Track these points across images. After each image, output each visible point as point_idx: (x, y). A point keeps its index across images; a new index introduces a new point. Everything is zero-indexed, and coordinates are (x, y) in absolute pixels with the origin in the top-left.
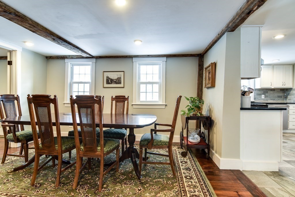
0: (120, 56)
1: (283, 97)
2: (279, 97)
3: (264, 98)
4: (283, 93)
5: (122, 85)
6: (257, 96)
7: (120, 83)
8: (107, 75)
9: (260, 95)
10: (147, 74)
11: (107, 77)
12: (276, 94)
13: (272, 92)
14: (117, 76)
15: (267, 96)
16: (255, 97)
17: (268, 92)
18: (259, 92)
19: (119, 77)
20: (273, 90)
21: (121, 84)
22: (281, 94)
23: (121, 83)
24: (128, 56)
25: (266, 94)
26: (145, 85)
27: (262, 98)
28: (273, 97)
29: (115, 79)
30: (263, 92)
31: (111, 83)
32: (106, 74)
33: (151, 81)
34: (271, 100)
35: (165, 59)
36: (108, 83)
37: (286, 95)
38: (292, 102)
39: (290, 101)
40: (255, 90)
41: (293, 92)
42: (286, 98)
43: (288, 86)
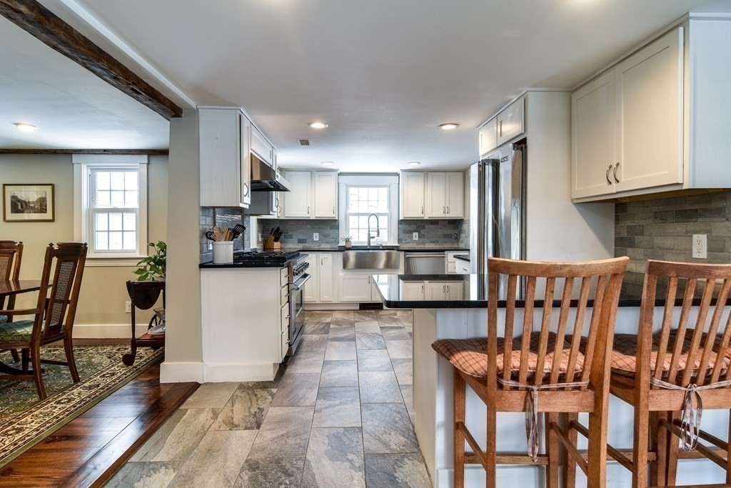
0: (39, 150)
1: (453, 237)
2: (446, 236)
3: (417, 239)
4: (454, 228)
5: (48, 216)
6: (403, 236)
7: (43, 210)
8: (12, 193)
9: (411, 232)
10: (111, 191)
11: (13, 197)
12: (441, 232)
13: (432, 226)
14: (37, 194)
15: (424, 235)
16: (400, 237)
17: (426, 226)
18: (408, 227)
19: (40, 196)
20: (434, 222)
21: (46, 212)
22: (449, 231)
23: (46, 210)
24: (57, 151)
25: (422, 231)
26: (106, 215)
27: (414, 238)
28: (435, 238)
29: (33, 202)
30: (415, 226)
31: (22, 212)
32: (10, 191)
33: (120, 206)
34: (431, 242)
35: (144, 158)
36: (15, 209)
37: (456, 232)
38: (464, 247)
39: (462, 246)
40: (401, 222)
41: (465, 227)
42: (457, 239)
43: (455, 213)
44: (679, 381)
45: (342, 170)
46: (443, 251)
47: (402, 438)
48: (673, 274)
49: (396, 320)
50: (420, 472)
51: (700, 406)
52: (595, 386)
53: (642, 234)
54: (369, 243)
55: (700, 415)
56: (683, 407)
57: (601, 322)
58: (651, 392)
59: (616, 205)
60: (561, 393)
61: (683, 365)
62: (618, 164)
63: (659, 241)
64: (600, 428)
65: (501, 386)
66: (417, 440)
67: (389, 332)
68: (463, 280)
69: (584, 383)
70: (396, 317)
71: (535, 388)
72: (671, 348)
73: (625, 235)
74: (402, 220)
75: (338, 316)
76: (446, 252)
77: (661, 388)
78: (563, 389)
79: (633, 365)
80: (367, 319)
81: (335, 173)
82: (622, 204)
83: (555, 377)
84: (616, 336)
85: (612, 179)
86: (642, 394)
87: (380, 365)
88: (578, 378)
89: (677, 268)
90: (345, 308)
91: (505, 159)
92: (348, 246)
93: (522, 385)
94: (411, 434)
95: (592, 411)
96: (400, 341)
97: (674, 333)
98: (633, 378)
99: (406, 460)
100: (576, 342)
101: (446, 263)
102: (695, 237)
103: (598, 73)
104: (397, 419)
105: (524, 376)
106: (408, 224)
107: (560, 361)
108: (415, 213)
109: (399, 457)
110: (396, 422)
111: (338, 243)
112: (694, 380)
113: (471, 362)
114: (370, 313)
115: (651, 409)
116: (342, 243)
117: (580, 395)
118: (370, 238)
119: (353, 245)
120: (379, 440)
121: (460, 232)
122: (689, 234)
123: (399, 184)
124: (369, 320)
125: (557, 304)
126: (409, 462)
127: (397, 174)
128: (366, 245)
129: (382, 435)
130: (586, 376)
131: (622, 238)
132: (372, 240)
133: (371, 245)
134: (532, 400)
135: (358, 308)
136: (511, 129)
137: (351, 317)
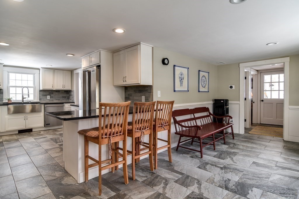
1: (66, 97)
2: (63, 97)
3: (49, 98)
4: (67, 94)
6: (42, 97)
9: (46, 95)
12: (61, 95)
13: (57, 93)
15: (53, 97)
16: (41, 98)
17: (54, 93)
18: (45, 93)
20: (58, 91)
22: (65, 95)
25: (52, 95)
27: (48, 98)
28: (58, 98)
30: (48, 93)
34: (56, 100)
37: (68, 95)
38: (72, 102)
39: (71, 101)
40: (41, 91)
41: (72, 93)
42: (68, 98)
43: (68, 88)
44: (140, 130)
45: (5, 64)
46: (63, 103)
47: (60, 172)
48: (139, 105)
49: (42, 135)
50: (71, 179)
51: (144, 135)
52: (124, 134)
53: (131, 96)
54: (23, 100)
55: (144, 137)
56: (141, 135)
57: (125, 117)
58: (135, 133)
59: (125, 88)
60: (117, 137)
61: (141, 126)
62: (126, 77)
63: (135, 98)
64: (125, 144)
65: (102, 138)
66: (67, 171)
67: (39, 140)
68: (71, 114)
69: (122, 133)
70: (41, 134)
71: (111, 136)
72: (138, 123)
73: (127, 96)
74: (41, 90)
75: (7, 138)
76: (64, 104)
77: (137, 132)
78: (117, 136)
79: (132, 128)
80: (25, 136)
81: (1, 65)
82: (126, 87)
83: (115, 133)
84: (128, 122)
85: (124, 81)
86: (133, 133)
87: (40, 153)
88: (120, 132)
89: (139, 103)
90: (10, 134)
91: (93, 71)
92: (10, 102)
93: (108, 136)
94: (64, 170)
95: (123, 140)
96: (47, 142)
97: (139, 120)
98: (131, 131)
99: (64, 178)
100: (120, 125)
101: (64, 108)
102: (142, 96)
103: (120, 50)
104: (56, 168)
105: (108, 134)
106: (44, 92)
107: (117, 129)
108: (49, 87)
109: (62, 178)
110: (56, 169)
111: (3, 101)
112: (143, 129)
113: (93, 133)
114: (26, 134)
115: (135, 137)
116: (5, 101)
117: (121, 136)
118: (23, 98)
119: (12, 102)
120: (50, 176)
121: (70, 95)
122: (141, 96)
123: (39, 73)
124: (26, 137)
125: (112, 115)
126: (66, 178)
127: (39, 69)
128: (21, 102)
129: (51, 174)
130: (122, 131)
131: (127, 97)
132: (24, 99)
133: (24, 101)
134: (110, 140)
135: (17, 132)
136: (95, 60)
137: (15, 137)
